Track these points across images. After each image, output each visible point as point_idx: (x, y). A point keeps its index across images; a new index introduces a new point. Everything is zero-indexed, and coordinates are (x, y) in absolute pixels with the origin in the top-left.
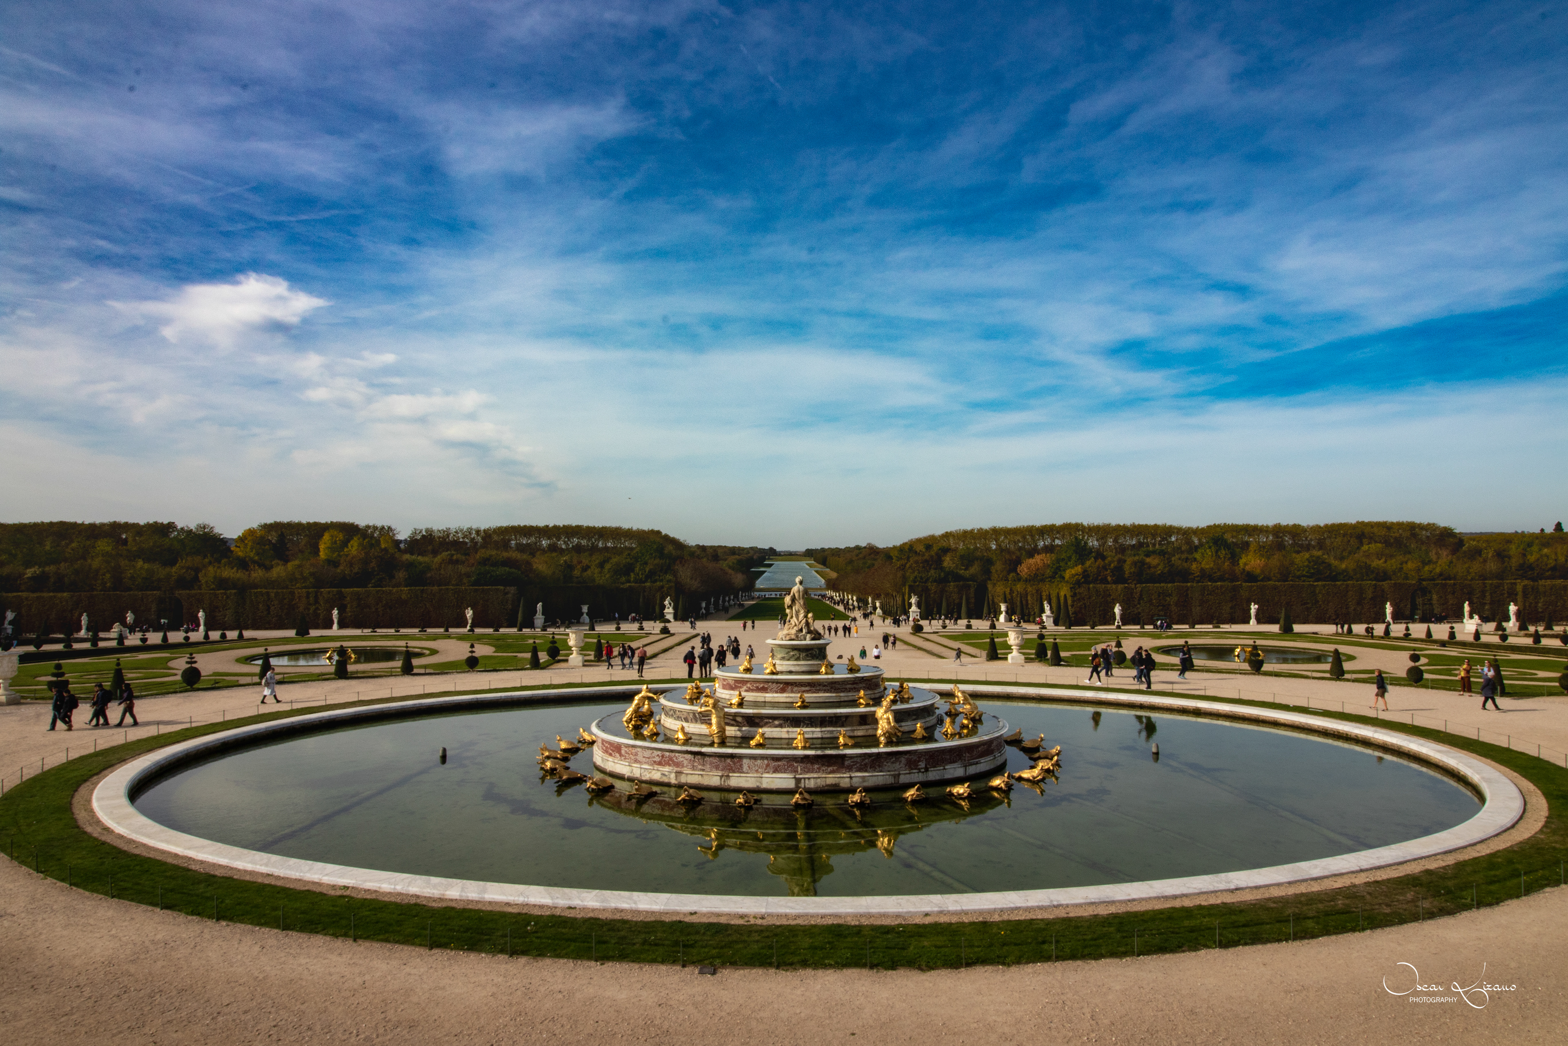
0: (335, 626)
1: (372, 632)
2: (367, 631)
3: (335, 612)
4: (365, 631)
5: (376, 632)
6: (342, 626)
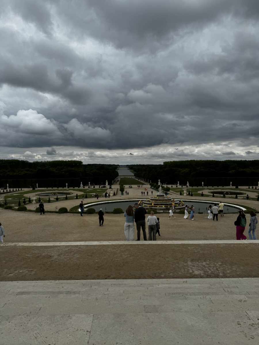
4: (45, 188)
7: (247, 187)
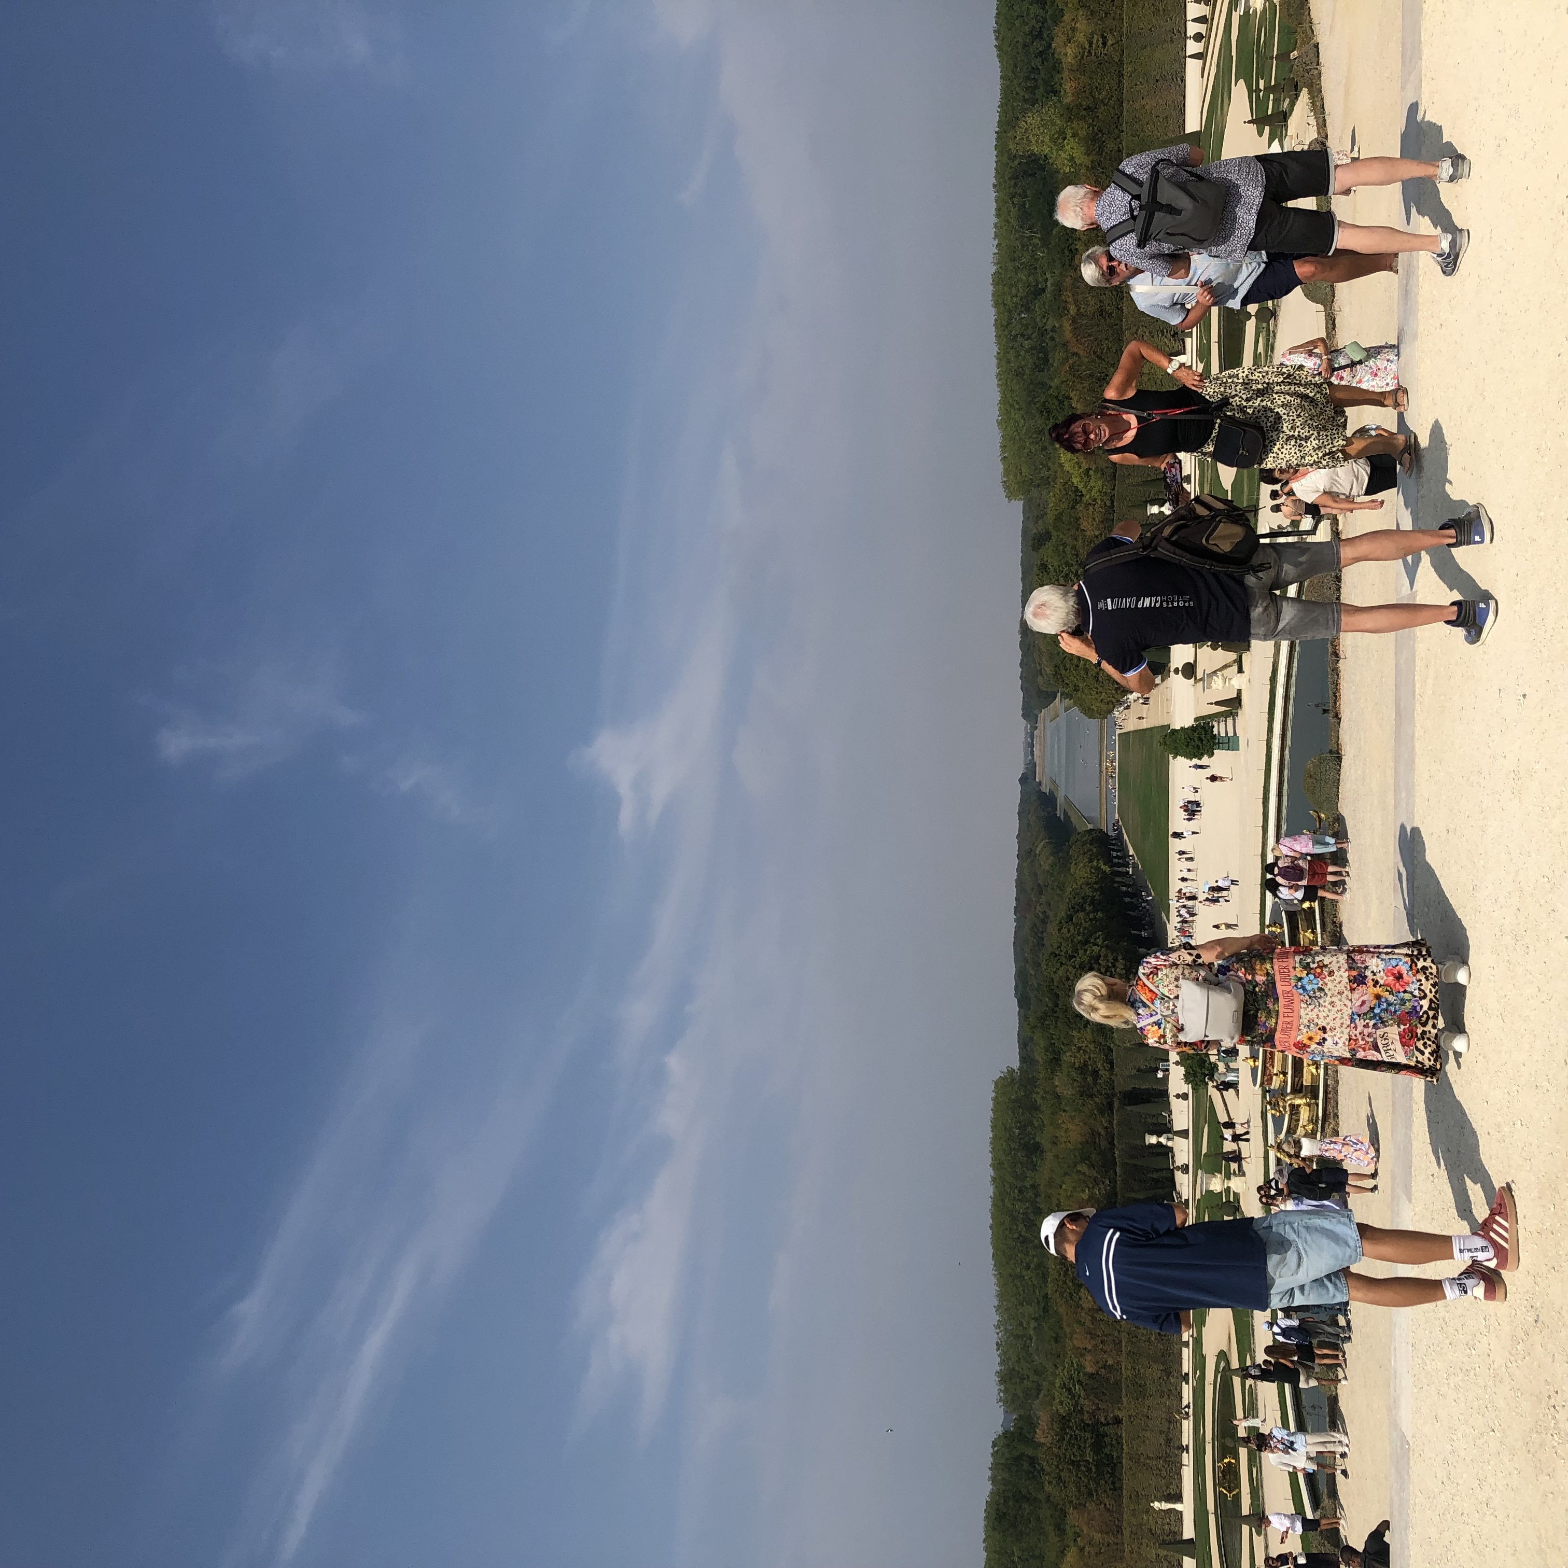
0: (1178, 1507)
1: (1188, 1452)
2: (1188, 1459)
3: (1156, 1505)
4: (1185, 1461)
5: (1187, 1446)
6: (1178, 1498)
7: (1192, 67)
